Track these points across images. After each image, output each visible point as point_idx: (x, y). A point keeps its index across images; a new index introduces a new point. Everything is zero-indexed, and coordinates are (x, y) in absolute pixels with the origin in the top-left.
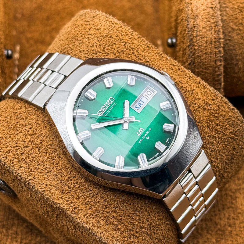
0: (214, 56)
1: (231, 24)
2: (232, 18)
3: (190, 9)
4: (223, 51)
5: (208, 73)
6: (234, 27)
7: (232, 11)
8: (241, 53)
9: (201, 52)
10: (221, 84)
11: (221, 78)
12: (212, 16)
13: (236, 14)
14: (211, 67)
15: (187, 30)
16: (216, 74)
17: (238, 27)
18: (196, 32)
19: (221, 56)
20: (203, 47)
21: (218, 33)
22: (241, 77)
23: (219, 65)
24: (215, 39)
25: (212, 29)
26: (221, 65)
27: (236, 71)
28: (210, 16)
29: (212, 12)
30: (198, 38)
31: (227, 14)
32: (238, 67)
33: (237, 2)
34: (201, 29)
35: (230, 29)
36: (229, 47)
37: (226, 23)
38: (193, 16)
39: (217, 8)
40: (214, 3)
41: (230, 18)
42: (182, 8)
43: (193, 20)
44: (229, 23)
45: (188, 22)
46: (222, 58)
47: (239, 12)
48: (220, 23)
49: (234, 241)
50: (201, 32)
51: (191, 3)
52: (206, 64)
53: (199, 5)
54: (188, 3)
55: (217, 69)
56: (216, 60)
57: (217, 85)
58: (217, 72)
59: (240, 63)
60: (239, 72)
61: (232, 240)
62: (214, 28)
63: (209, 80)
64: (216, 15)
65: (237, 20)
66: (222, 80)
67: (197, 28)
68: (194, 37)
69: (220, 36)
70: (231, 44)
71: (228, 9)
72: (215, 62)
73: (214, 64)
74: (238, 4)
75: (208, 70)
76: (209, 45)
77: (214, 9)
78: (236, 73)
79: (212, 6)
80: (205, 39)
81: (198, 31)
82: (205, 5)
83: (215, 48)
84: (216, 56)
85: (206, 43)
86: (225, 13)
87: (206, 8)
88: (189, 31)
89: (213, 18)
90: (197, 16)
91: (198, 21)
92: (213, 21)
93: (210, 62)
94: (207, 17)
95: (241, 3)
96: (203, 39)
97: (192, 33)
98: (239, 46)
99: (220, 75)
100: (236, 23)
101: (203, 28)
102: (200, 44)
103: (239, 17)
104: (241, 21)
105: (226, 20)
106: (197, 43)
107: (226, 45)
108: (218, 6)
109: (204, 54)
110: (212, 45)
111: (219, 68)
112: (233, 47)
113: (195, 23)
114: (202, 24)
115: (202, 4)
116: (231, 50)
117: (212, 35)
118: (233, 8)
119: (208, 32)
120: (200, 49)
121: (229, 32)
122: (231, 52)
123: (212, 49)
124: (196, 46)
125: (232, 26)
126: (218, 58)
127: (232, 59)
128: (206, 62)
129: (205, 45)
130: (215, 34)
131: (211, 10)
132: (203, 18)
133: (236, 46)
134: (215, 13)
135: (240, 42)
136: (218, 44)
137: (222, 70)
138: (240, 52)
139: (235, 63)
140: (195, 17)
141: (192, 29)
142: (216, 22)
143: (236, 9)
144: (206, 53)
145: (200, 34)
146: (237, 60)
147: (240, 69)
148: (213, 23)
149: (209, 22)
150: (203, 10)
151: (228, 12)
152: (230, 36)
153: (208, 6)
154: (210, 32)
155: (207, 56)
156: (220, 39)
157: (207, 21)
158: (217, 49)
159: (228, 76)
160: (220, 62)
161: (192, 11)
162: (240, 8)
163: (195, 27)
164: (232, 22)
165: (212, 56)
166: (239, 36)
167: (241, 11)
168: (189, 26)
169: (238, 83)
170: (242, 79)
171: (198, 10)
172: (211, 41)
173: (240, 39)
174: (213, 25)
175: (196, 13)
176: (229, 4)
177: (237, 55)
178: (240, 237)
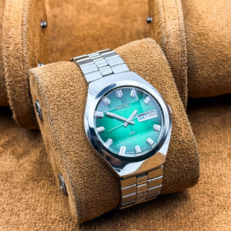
0: (181, 63)
1: (193, 44)
2: (193, 40)
3: (165, 31)
4: (186, 60)
5: (176, 75)
6: (195, 46)
7: (194, 35)
8: (200, 64)
9: (172, 59)
10: (185, 82)
11: (185, 78)
12: (179, 36)
13: (197, 37)
14: (178, 70)
15: (163, 45)
16: (182, 75)
17: (198, 46)
18: (168, 46)
19: (185, 63)
20: (173, 57)
21: (183, 47)
22: (200, 80)
23: (184, 69)
24: (181, 51)
25: (179, 44)
26: (185, 69)
27: (197, 76)
28: (178, 36)
29: (179, 33)
30: (170, 50)
31: (190, 37)
32: (198, 73)
33: (197, 30)
34: (172, 44)
35: (192, 47)
36: (191, 59)
37: (190, 43)
38: (167, 35)
39: (183, 31)
40: (181, 28)
41: (192, 40)
42: (159, 31)
43: (167, 39)
44: (192, 43)
45: (163, 39)
46: (186, 64)
47: (198, 36)
48: (185, 40)
49: (193, 192)
50: (171, 46)
51: (166, 28)
52: (175, 68)
53: (171, 28)
54: (164, 28)
55: (183, 72)
56: (182, 66)
57: (183, 83)
58: (183, 74)
59: (199, 70)
60: (199, 77)
61: (192, 191)
62: (180, 44)
63: (177, 79)
64: (182, 35)
65: (197, 41)
66: (186, 79)
67: (169, 44)
68: (167, 49)
69: (185, 49)
70: (193, 57)
71: (191, 34)
72: (182, 67)
73: (180, 68)
74: (198, 31)
75: (176, 72)
76: (177, 55)
77: (181, 31)
78: (197, 78)
79: (179, 29)
80: (175, 51)
81: (170, 45)
82: (175, 29)
83: (181, 57)
84: (182, 62)
85: (175, 53)
86: (189, 37)
87: (175, 31)
88: (164, 46)
89: (180, 37)
90: (169, 36)
91: (170, 39)
92: (180, 39)
93: (178, 67)
94: (176, 36)
95: (200, 30)
96: (173, 51)
97: (166, 47)
98: (199, 59)
99: (184, 76)
100: (196, 43)
101: (173, 43)
102: (171, 54)
103: (198, 39)
104: (199, 42)
105: (189, 41)
106: (169, 54)
107: (190, 58)
108: (184, 30)
109: (174, 61)
110: (179, 55)
111: (184, 71)
112: (195, 59)
113: (168, 40)
114: (173, 41)
115: (173, 28)
116: (193, 61)
117: (179, 49)
118: (194, 33)
119: (176, 47)
120: (171, 57)
121: (192, 49)
122: (193, 63)
123: (179, 58)
124: (168, 55)
125: (193, 46)
126: (183, 64)
127: (194, 68)
128: (175, 67)
129: (174, 55)
130: (181, 48)
131: (179, 32)
132: (173, 37)
133: (197, 59)
134: (182, 34)
135: (199, 56)
136: (183, 54)
137: (186, 73)
138: (199, 62)
139: (196, 70)
140: (168, 36)
141: (165, 44)
142: (182, 40)
143: (196, 34)
144: (175, 61)
145: (171, 47)
146: (197, 69)
147: (199, 75)
148: (180, 41)
149: (177, 39)
150: (174, 32)
151: (191, 36)
152: (192, 52)
153: (177, 29)
154: (178, 46)
155: (176, 62)
156: (185, 51)
157: (176, 39)
158: (183, 58)
159: (191, 80)
160: (185, 67)
161: (166, 32)
162: (199, 34)
163: (168, 43)
164: (193, 42)
165: (179, 62)
166: (198, 52)
167: (200, 35)
168: (164, 42)
169: (199, 85)
170: (202, 82)
171: (170, 32)
172: (179, 52)
173: (199, 54)
174: (180, 42)
175: (169, 34)
176: (192, 31)
177: (197, 65)
178: (198, 189)
